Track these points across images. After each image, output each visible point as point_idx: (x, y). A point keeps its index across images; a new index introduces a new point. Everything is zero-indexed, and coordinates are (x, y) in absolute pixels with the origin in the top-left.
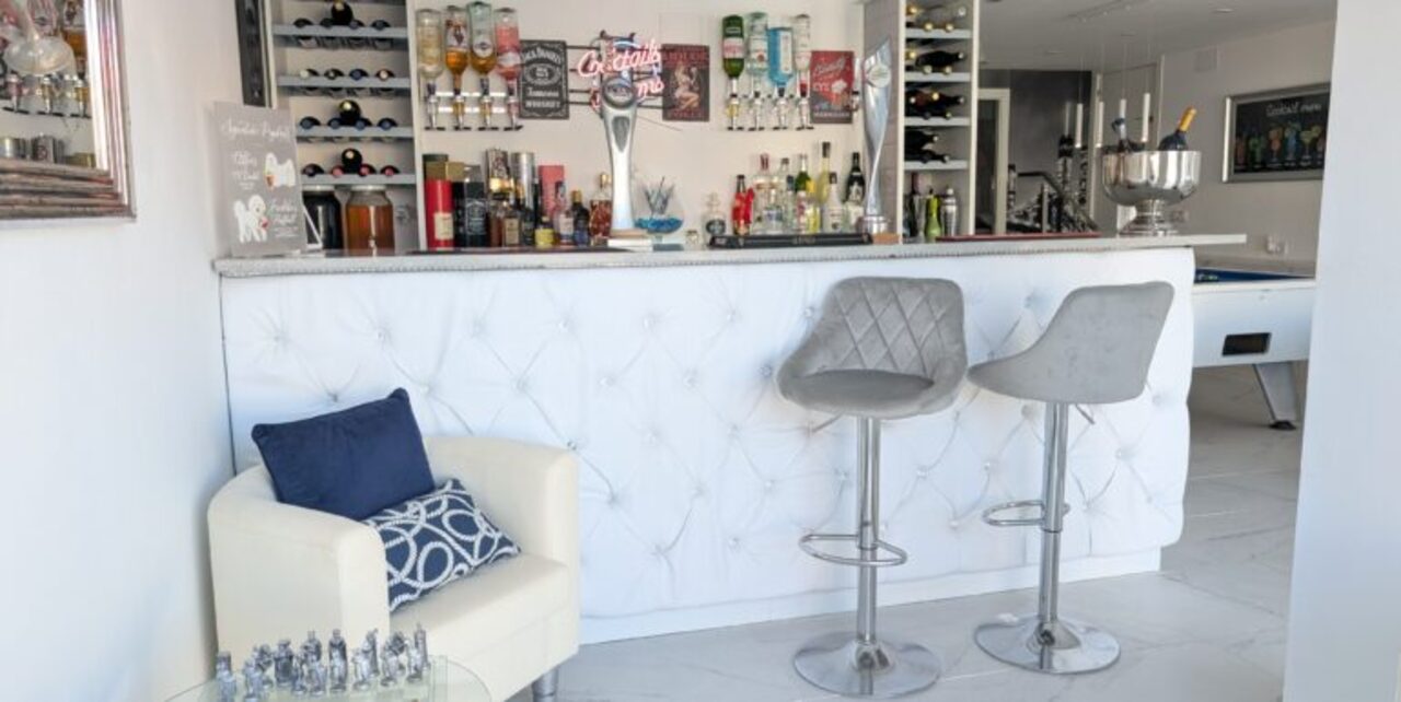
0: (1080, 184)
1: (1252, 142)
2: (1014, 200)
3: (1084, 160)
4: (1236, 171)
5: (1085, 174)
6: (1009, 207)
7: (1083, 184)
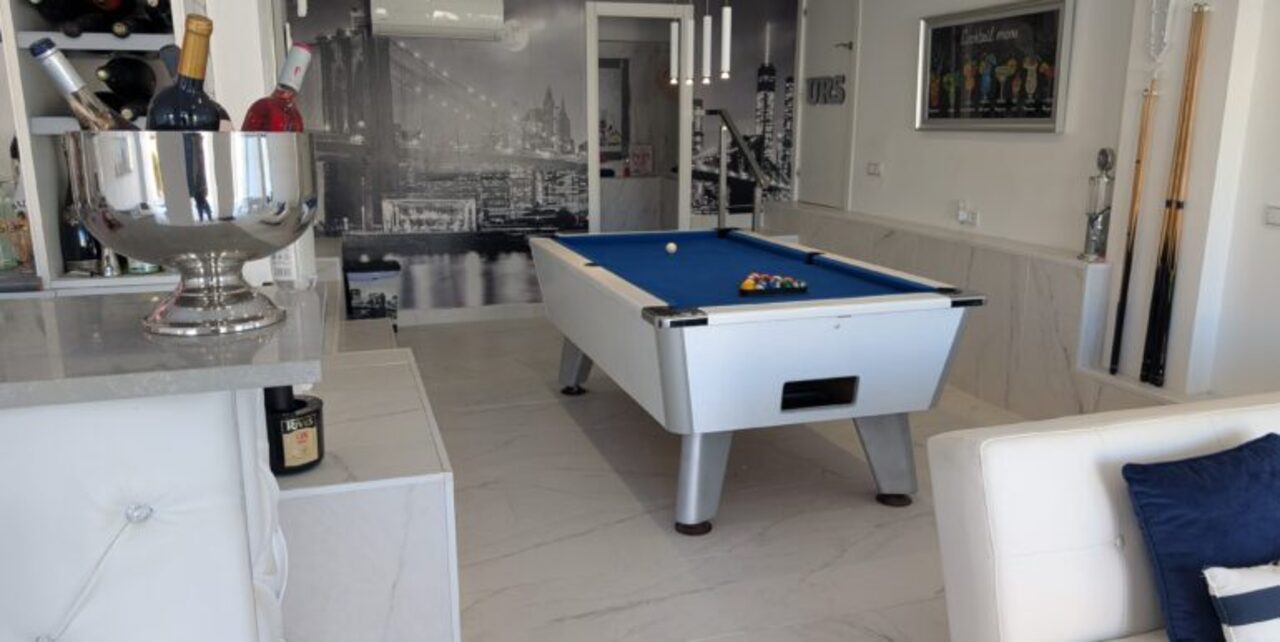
0: (785, 125)
1: (945, 79)
2: (702, 143)
3: (789, 95)
4: (931, 116)
5: (790, 112)
6: (695, 151)
7: (789, 124)
